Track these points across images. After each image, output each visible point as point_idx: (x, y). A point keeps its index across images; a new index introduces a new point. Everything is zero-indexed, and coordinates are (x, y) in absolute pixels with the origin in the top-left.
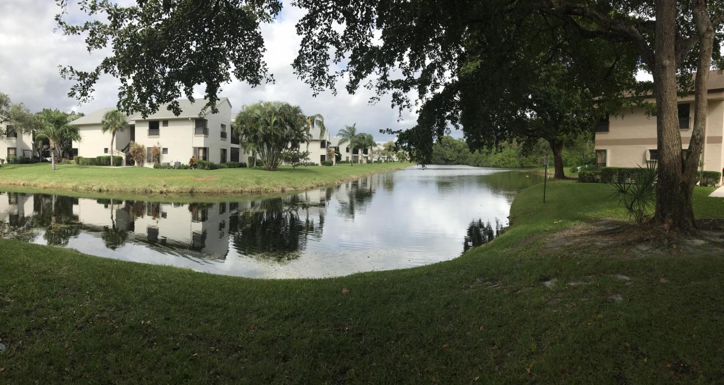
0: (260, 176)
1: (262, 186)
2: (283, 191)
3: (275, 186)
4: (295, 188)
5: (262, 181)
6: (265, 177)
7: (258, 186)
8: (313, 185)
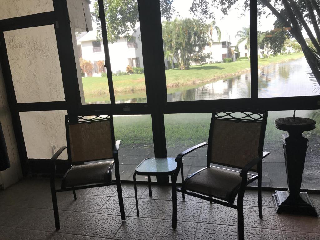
0: (178, 74)
1: (179, 81)
2: (194, 83)
3: (188, 80)
4: (202, 80)
5: (179, 78)
6: (181, 75)
7: (176, 81)
8: (215, 77)
